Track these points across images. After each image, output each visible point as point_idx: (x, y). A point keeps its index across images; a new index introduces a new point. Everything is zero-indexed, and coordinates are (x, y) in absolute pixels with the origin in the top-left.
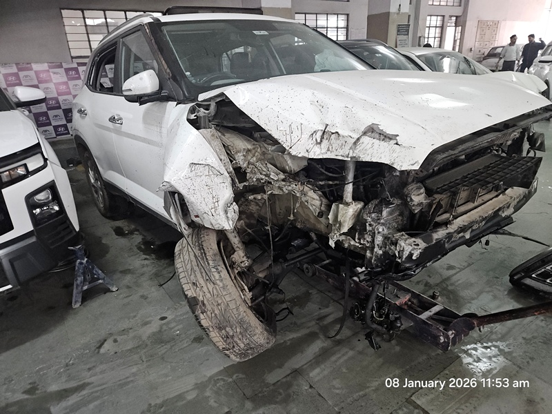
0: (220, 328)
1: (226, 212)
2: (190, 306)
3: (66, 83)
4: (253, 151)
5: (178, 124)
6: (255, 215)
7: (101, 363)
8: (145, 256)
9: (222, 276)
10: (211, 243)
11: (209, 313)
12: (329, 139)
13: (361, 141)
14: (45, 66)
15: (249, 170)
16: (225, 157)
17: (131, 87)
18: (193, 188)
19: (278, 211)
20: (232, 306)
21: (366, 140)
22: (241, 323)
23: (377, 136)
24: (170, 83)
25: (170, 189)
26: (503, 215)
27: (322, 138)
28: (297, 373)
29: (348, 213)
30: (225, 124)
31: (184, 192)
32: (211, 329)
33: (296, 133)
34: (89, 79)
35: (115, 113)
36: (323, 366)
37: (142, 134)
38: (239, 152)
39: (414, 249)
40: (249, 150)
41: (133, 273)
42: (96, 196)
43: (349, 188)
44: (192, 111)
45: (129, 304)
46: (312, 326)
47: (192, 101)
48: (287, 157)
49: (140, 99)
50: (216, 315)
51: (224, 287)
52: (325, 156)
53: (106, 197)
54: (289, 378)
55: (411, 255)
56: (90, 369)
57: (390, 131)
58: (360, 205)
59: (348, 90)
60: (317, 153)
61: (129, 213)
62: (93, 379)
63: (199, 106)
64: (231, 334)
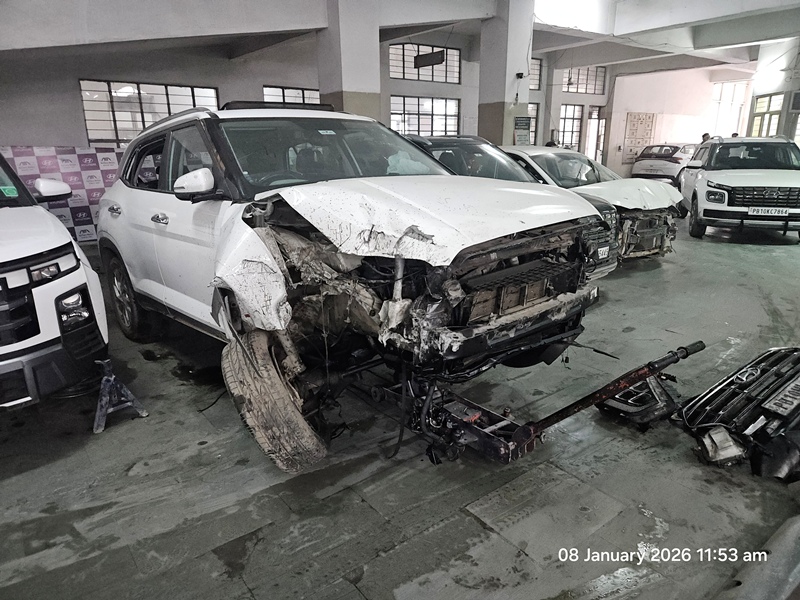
0: (266, 428)
1: (278, 311)
2: (236, 405)
3: (78, 174)
4: (308, 251)
5: (233, 223)
6: (312, 322)
7: (131, 484)
8: (181, 382)
9: (270, 374)
10: (261, 344)
11: (255, 411)
12: (376, 238)
13: (404, 239)
14: (52, 151)
15: (303, 270)
16: (279, 255)
17: (184, 185)
18: (245, 284)
19: (337, 317)
20: (280, 404)
21: (407, 239)
22: (288, 423)
23: (417, 236)
24: (225, 182)
25: (221, 286)
26: (553, 319)
27: (370, 237)
28: (349, 489)
29: (396, 309)
30: (281, 224)
31: (235, 288)
32: (256, 429)
33: (346, 231)
34: (125, 172)
35: (158, 212)
36: (378, 483)
37: (190, 235)
38: (294, 251)
39: (453, 342)
40: (304, 249)
41: (168, 399)
42: (120, 313)
43: (398, 286)
44: (248, 210)
45: (162, 429)
46: (374, 448)
47: (248, 201)
48: (340, 256)
49: (193, 197)
50: (262, 414)
51: (273, 386)
52: (373, 255)
53: (136, 312)
54: (340, 494)
55: (451, 347)
56: (116, 490)
57: (426, 232)
58: (407, 302)
59: (396, 195)
60: (366, 251)
61: (161, 335)
62: (120, 499)
63: (256, 205)
64: (278, 434)
